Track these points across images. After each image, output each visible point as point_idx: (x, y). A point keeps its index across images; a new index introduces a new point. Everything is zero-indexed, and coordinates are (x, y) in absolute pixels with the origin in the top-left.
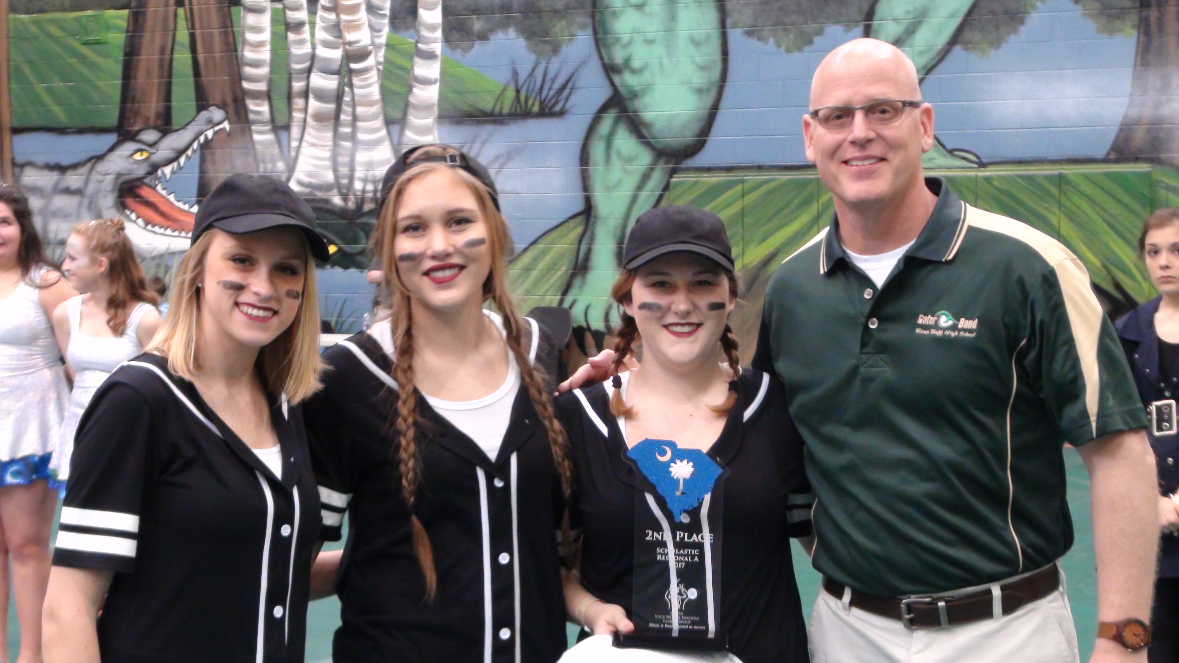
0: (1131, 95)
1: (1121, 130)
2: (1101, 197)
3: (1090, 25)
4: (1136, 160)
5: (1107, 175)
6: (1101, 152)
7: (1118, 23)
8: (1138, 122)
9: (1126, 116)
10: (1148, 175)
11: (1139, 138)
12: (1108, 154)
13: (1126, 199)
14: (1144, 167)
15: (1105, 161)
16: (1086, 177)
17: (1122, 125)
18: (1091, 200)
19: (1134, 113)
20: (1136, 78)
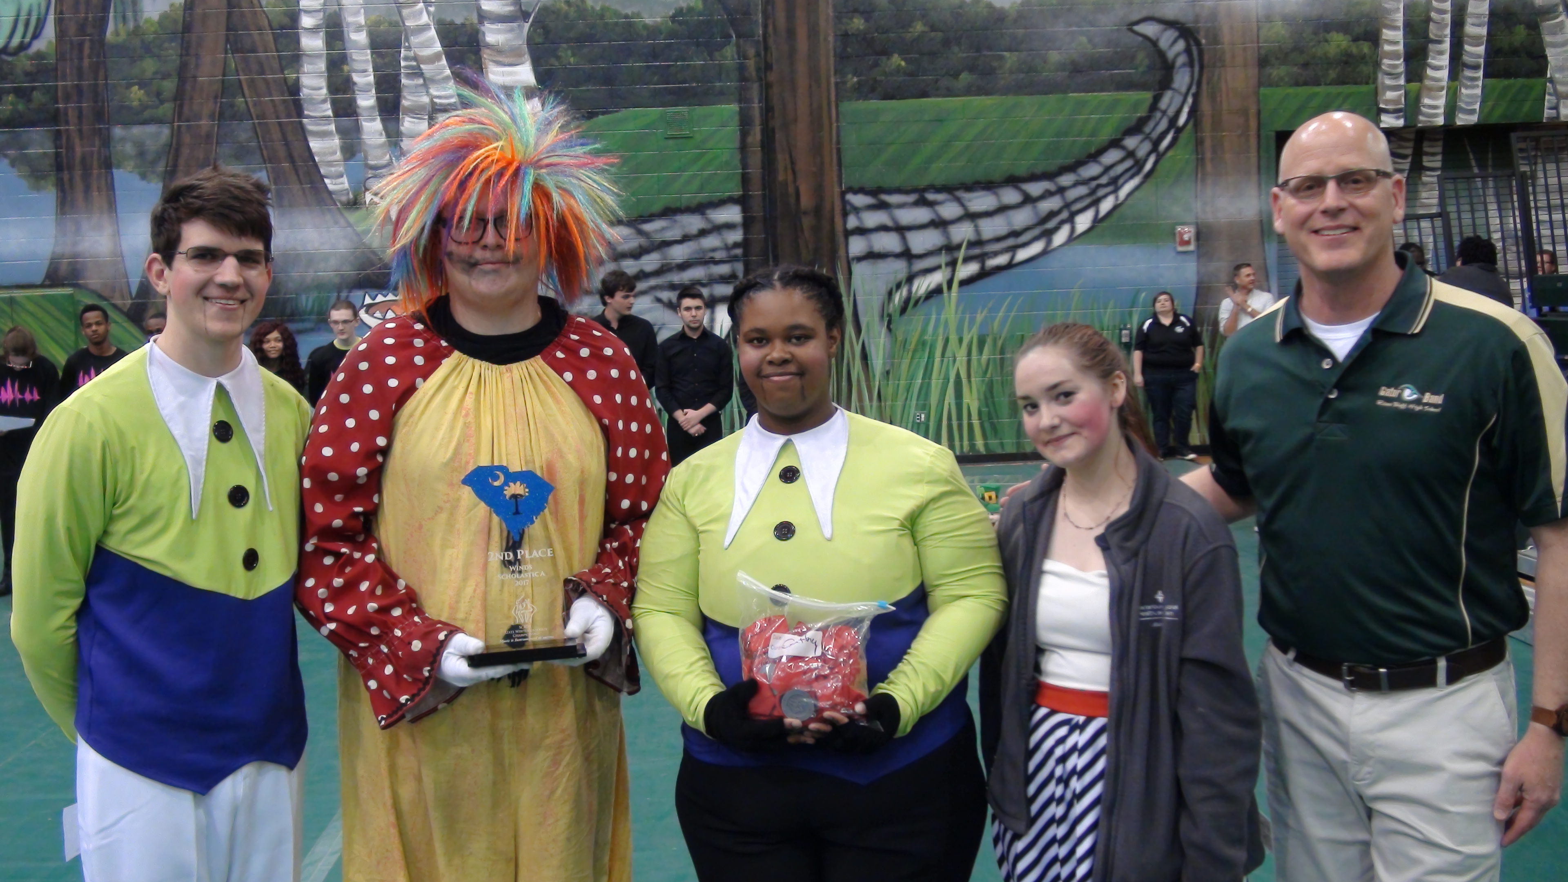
0: (56, 237)
1: (51, 264)
2: (41, 314)
3: (24, 184)
4: (63, 285)
5: (43, 296)
6: (39, 280)
7: (42, 182)
8: (62, 257)
9: (53, 253)
10: (71, 296)
11: (64, 269)
12: (44, 281)
13: (57, 314)
14: (68, 291)
15: (42, 286)
16: (29, 298)
17: (52, 259)
18: (32, 315)
19: (59, 250)
20: (59, 223)
